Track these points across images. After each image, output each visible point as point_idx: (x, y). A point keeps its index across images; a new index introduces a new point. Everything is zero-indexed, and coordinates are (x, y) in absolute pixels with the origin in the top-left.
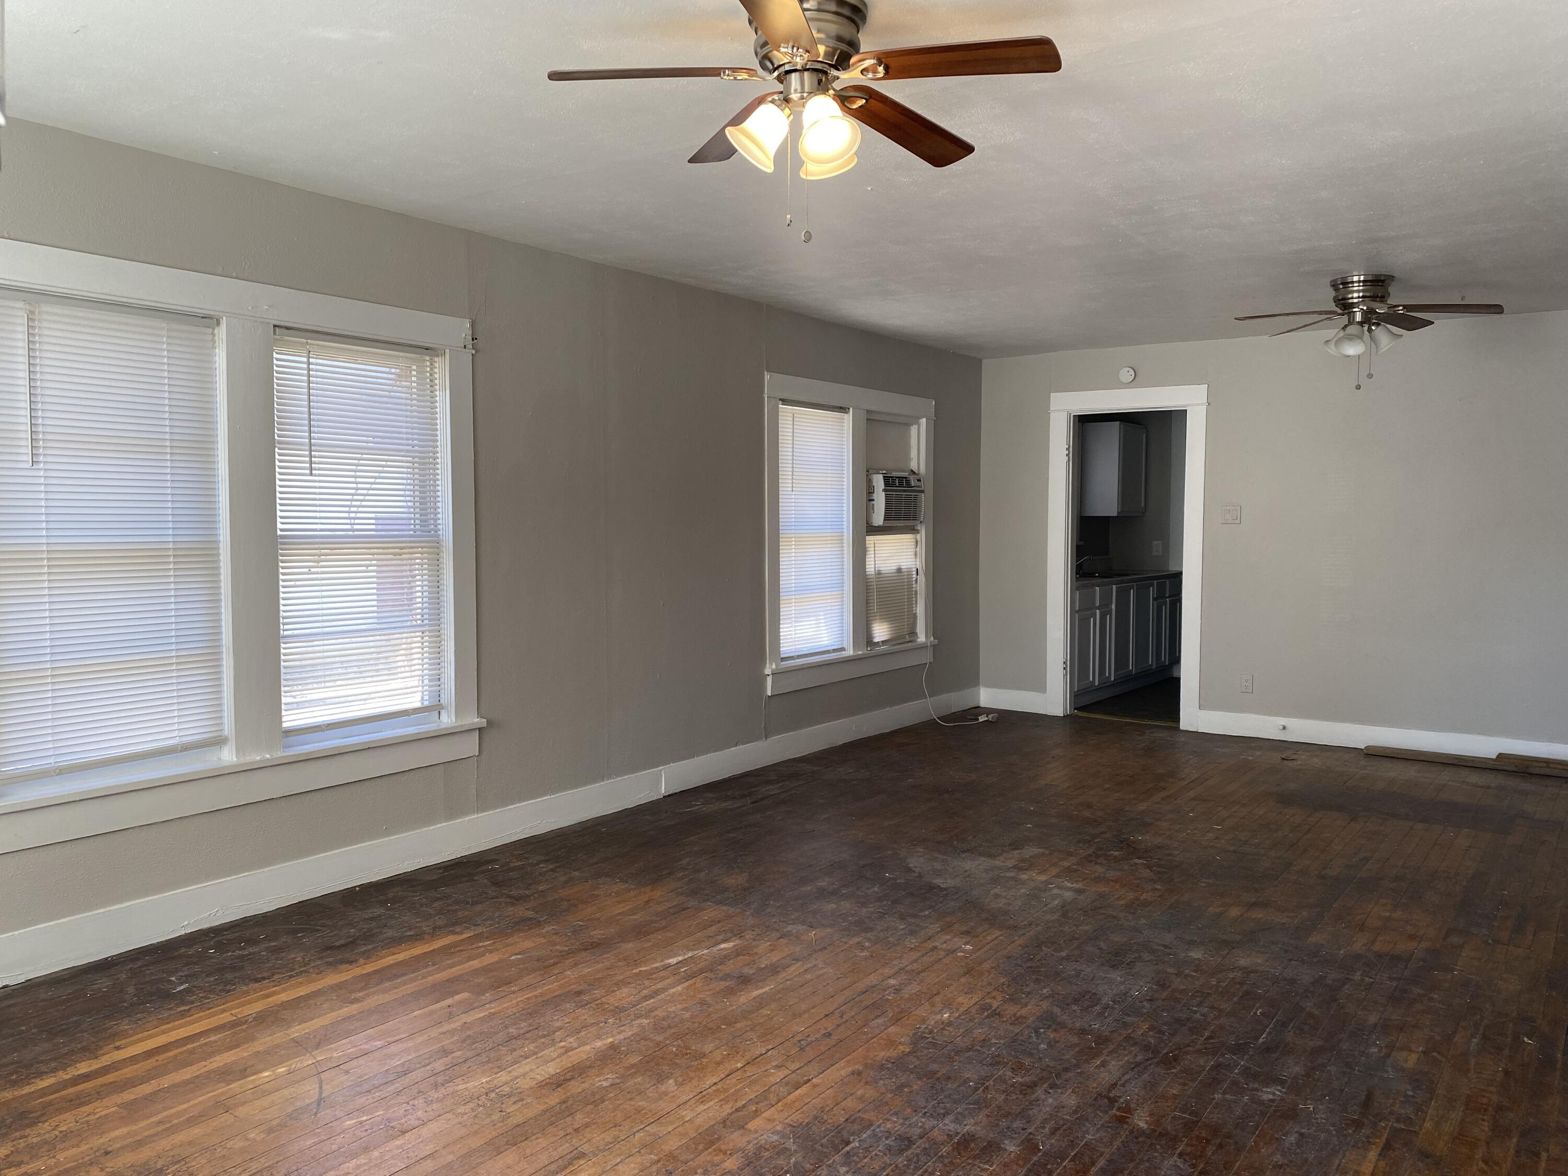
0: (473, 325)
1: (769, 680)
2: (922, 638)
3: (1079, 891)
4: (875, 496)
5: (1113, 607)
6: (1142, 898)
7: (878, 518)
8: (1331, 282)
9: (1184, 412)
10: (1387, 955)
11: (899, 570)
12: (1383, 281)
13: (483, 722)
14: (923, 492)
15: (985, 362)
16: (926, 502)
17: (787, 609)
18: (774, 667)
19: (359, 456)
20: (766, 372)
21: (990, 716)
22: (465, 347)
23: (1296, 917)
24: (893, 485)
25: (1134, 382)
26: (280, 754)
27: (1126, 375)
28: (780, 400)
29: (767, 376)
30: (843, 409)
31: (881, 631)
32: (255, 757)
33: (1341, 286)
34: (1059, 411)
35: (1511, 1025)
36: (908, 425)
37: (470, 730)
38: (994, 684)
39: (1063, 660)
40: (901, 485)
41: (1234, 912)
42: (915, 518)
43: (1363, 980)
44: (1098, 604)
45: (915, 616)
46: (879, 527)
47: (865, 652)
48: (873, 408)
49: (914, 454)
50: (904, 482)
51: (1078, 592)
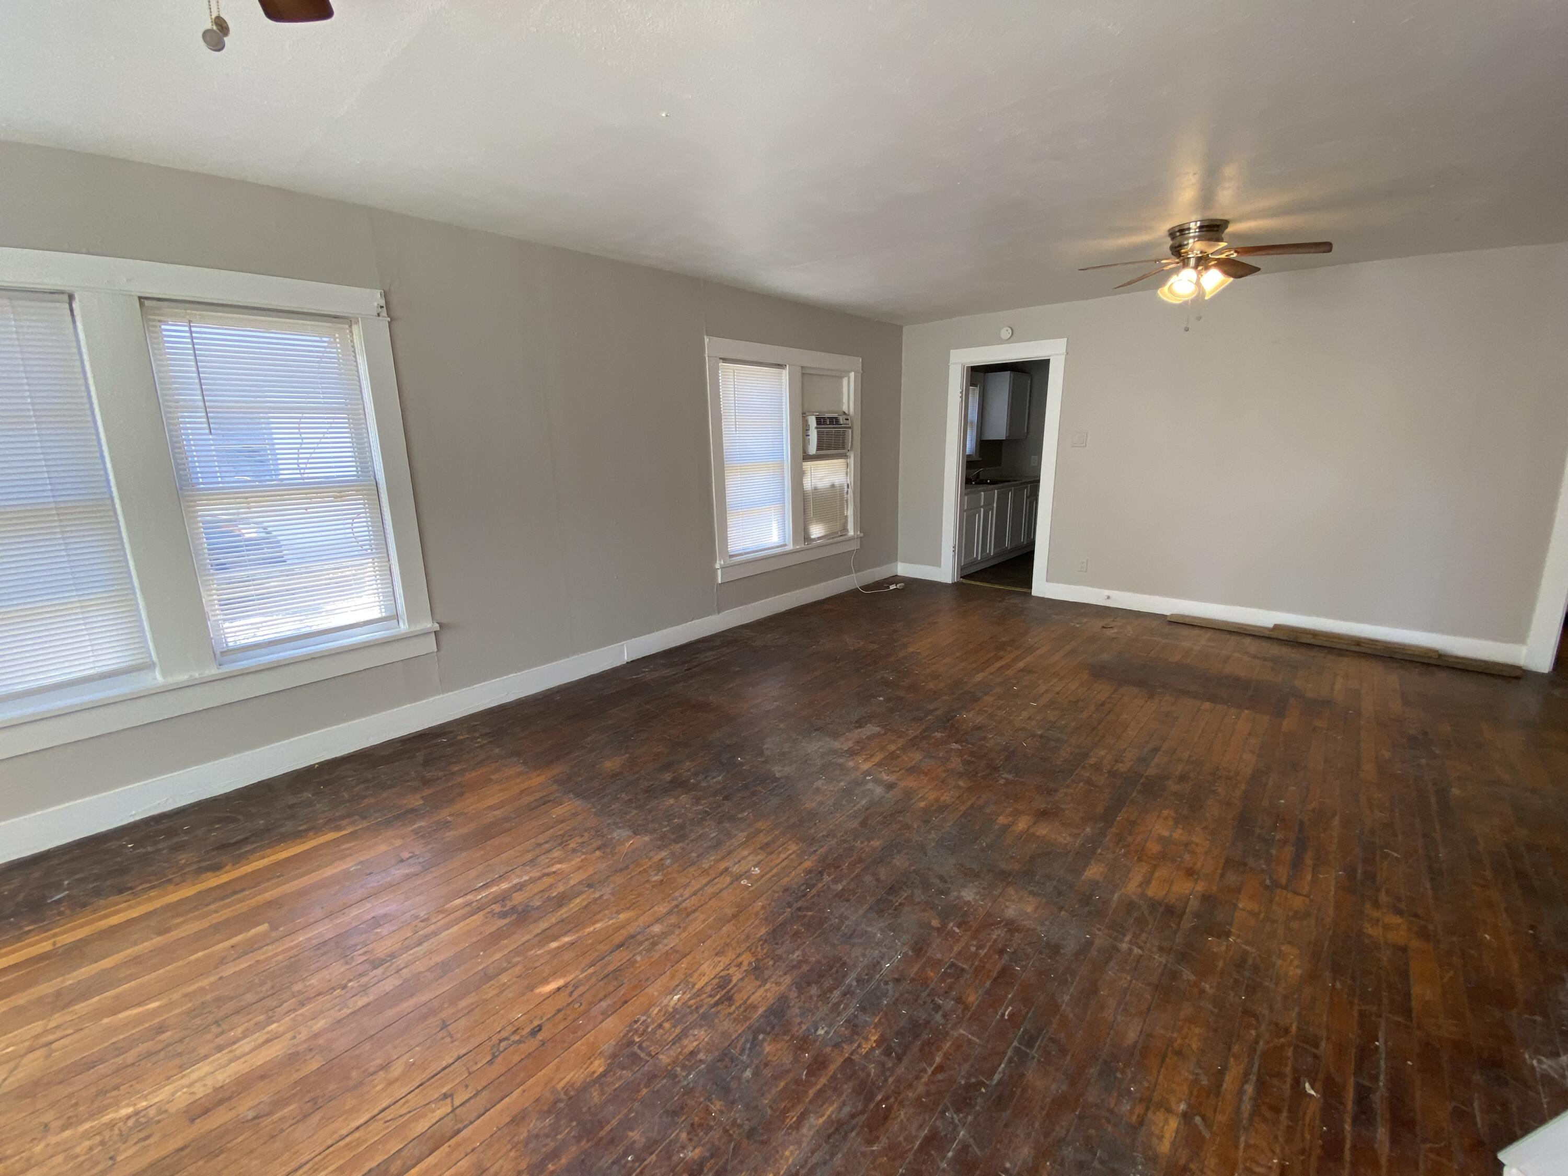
0: (386, 295)
1: (719, 572)
2: (851, 533)
3: (890, 786)
4: (810, 433)
5: (995, 505)
6: (942, 799)
7: (812, 449)
8: (1169, 231)
9: (1049, 360)
10: (1160, 905)
11: (833, 486)
12: (1218, 226)
13: (436, 627)
14: (849, 428)
15: (906, 329)
16: (854, 437)
17: (732, 521)
18: (722, 563)
19: (300, 415)
20: (705, 337)
21: (898, 585)
22: (379, 315)
23: (1079, 834)
24: (825, 423)
25: (1012, 338)
26: (213, 671)
27: (1005, 333)
28: (720, 359)
29: (707, 340)
30: (780, 366)
31: (817, 531)
32: (182, 678)
33: (1178, 234)
34: (955, 363)
35: (1290, 1053)
36: (841, 378)
37: (428, 633)
38: (908, 560)
39: (952, 545)
40: (831, 423)
41: (1022, 824)
42: (843, 448)
43: (1131, 950)
44: (982, 504)
45: (846, 517)
46: (814, 455)
47: (803, 546)
48: (805, 365)
49: (845, 400)
50: (834, 421)
51: (966, 497)
